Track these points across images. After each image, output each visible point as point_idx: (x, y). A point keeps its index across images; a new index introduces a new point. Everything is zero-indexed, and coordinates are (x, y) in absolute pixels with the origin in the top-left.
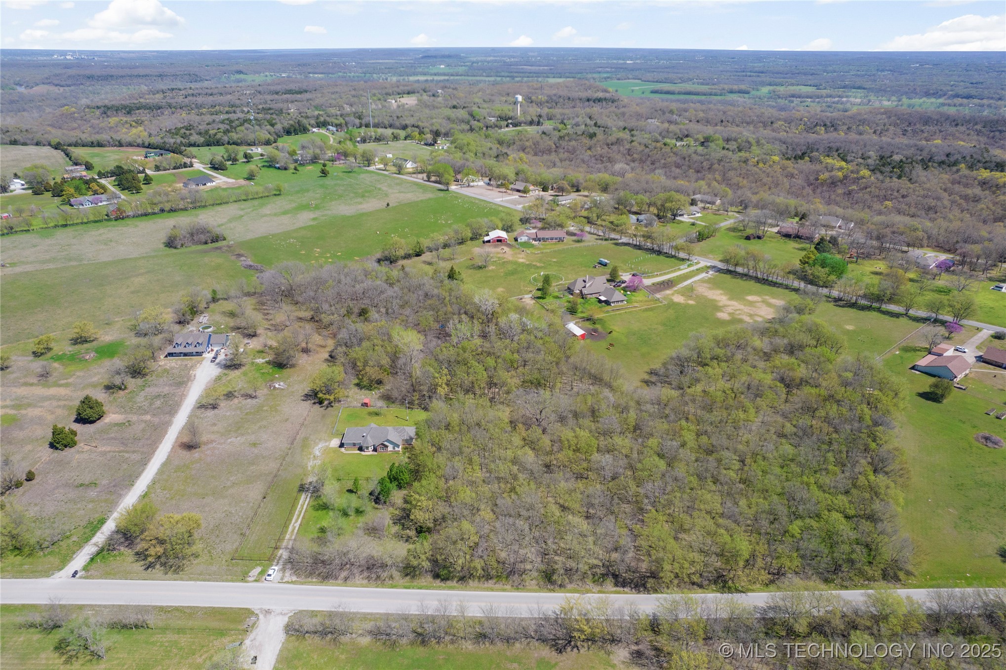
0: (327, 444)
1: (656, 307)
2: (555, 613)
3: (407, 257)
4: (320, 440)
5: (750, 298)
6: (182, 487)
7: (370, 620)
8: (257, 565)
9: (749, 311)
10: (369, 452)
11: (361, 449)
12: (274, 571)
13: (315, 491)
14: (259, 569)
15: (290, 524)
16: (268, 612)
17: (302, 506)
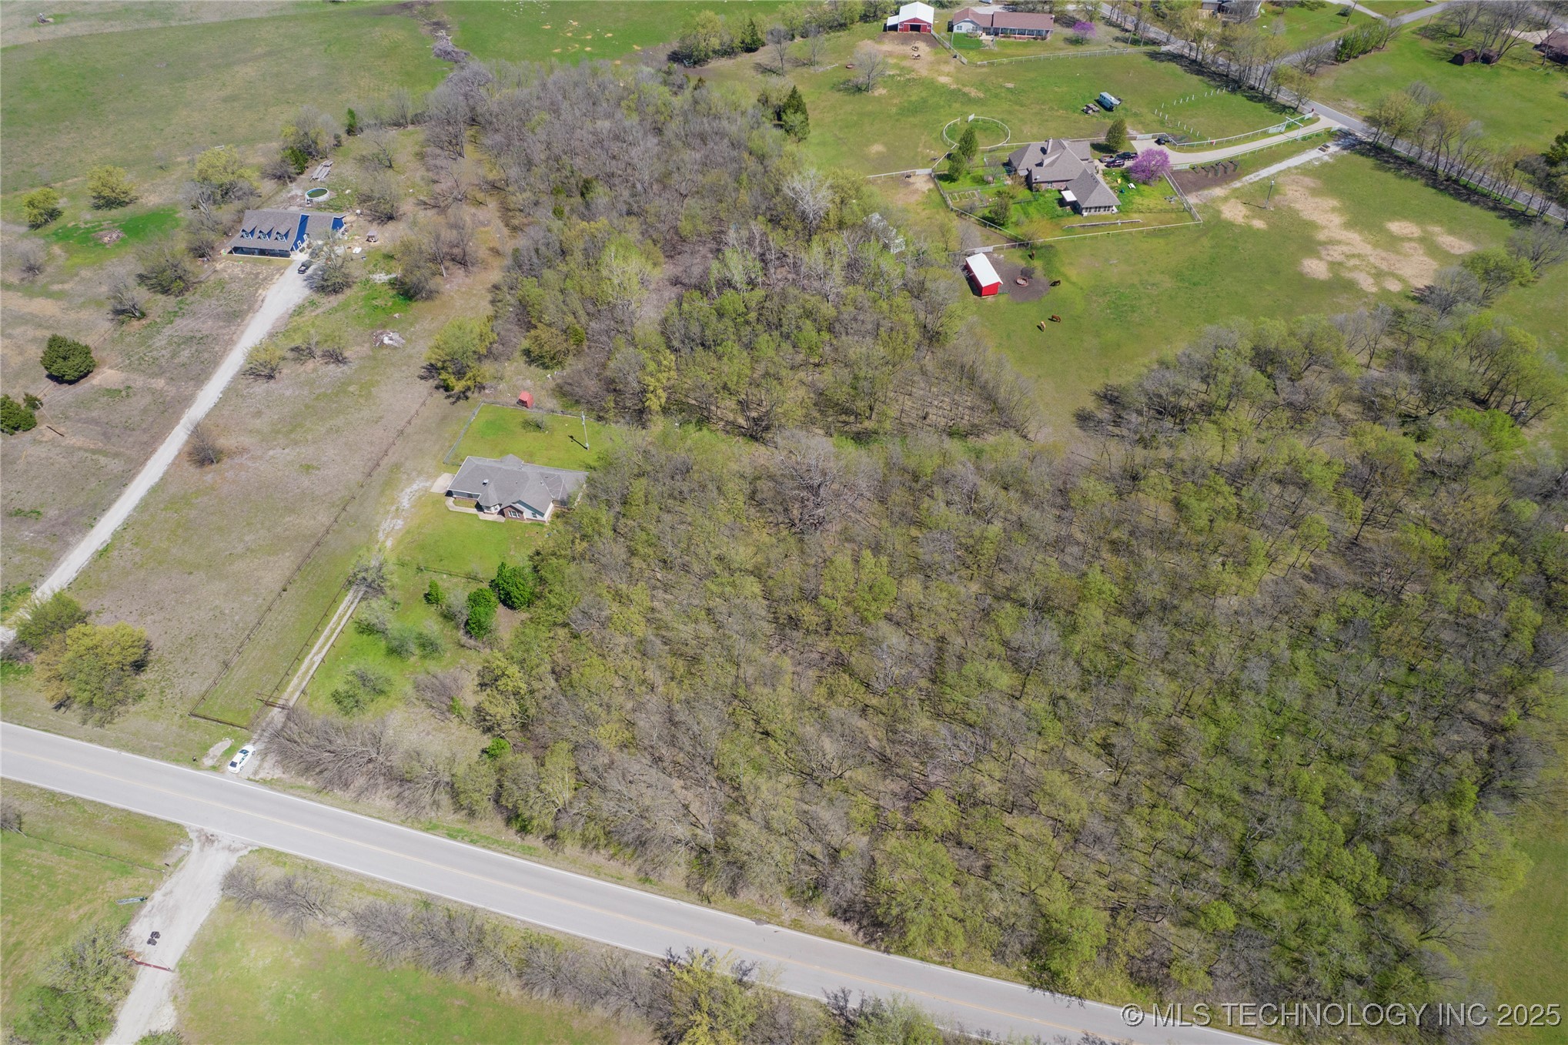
0: (428, 484)
1: (1177, 228)
2: (690, 952)
3: (728, 52)
4: (420, 473)
5: (1396, 227)
6: (164, 545)
7: (369, 892)
8: (228, 735)
9: (1378, 263)
10: (492, 516)
11: (479, 507)
12: (249, 756)
13: (372, 586)
14: (227, 743)
15: (308, 654)
16: (209, 840)
17: (341, 618)
